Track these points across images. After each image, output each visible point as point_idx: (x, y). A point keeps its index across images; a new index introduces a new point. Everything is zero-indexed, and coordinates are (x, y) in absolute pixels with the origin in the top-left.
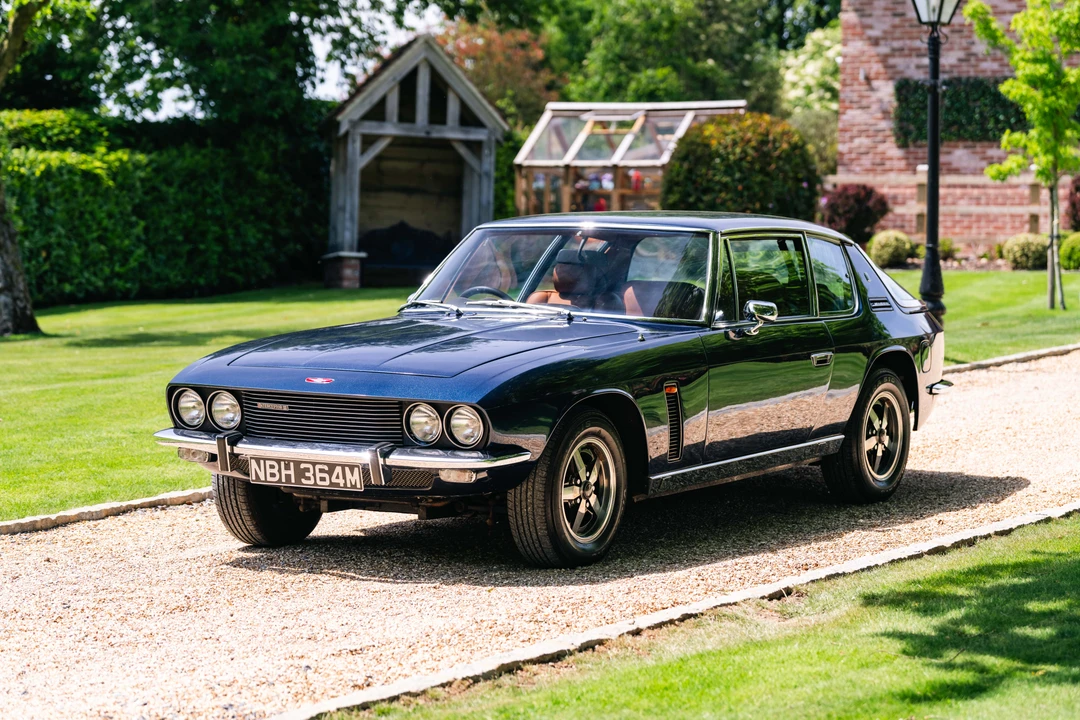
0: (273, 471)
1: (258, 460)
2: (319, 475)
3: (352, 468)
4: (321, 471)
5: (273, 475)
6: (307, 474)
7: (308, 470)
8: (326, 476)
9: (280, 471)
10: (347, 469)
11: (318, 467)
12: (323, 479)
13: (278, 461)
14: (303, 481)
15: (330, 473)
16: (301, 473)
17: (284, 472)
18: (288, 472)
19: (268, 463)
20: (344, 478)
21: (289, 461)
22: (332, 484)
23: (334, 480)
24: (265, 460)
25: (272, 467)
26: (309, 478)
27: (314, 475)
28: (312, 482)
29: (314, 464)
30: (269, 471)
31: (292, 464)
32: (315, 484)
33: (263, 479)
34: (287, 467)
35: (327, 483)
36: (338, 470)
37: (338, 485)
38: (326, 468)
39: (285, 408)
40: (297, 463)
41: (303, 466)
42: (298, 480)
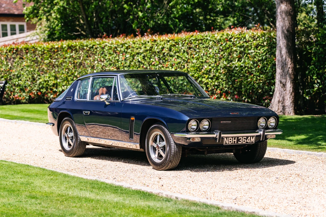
0: (231, 141)
1: (227, 138)
2: (243, 140)
3: (253, 137)
4: (244, 139)
5: (230, 142)
6: (240, 140)
7: (241, 139)
8: (245, 140)
9: (232, 140)
10: (252, 137)
11: (244, 138)
12: (244, 141)
13: (232, 137)
14: (239, 142)
15: (246, 139)
16: (238, 140)
17: (234, 140)
18: (235, 140)
19: (230, 138)
20: (250, 140)
21: (235, 137)
22: (246, 142)
23: (247, 141)
24: (229, 137)
25: (230, 139)
26: (240, 141)
27: (242, 140)
28: (241, 142)
29: (243, 137)
30: (229, 141)
31: (236, 138)
32: (242, 143)
33: (227, 143)
34: (235, 139)
35: (245, 142)
36: (249, 138)
37: (248, 142)
38: (246, 138)
39: (230, 122)
40: (238, 137)
41: (239, 138)
42: (237, 143)
